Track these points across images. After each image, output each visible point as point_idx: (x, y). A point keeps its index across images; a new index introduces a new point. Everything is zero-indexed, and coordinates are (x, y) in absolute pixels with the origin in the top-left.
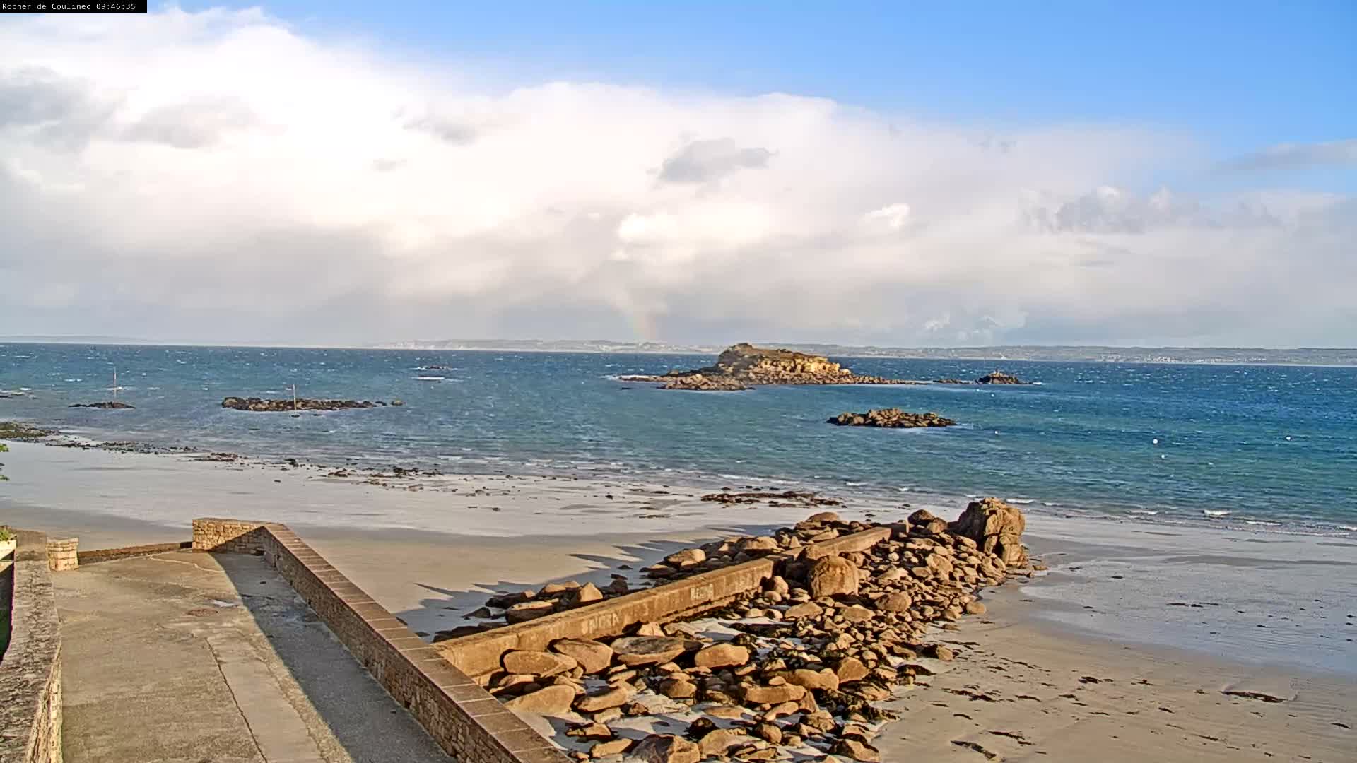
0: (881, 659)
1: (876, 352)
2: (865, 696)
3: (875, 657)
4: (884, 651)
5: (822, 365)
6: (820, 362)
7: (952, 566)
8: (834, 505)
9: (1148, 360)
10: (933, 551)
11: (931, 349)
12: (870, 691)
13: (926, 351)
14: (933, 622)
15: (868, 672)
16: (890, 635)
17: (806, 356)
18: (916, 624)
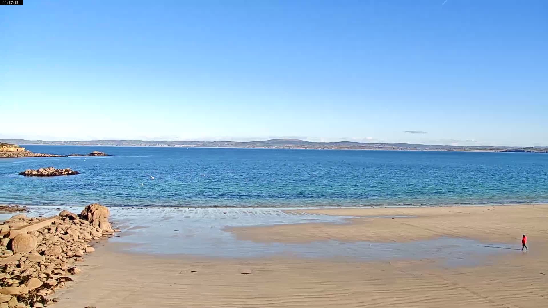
0: (48, 277)
1: (42, 143)
2: (42, 294)
3: (45, 276)
4: (50, 273)
5: (16, 149)
6: (15, 147)
7: (79, 233)
8: (24, 211)
9: (157, 146)
10: (70, 227)
11: (68, 142)
12: (43, 292)
13: (65, 142)
14: (72, 258)
15: (42, 283)
16: (52, 266)
17: (8, 144)
18: (64, 259)
